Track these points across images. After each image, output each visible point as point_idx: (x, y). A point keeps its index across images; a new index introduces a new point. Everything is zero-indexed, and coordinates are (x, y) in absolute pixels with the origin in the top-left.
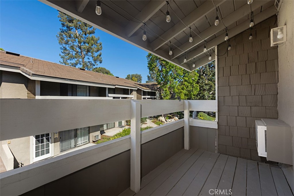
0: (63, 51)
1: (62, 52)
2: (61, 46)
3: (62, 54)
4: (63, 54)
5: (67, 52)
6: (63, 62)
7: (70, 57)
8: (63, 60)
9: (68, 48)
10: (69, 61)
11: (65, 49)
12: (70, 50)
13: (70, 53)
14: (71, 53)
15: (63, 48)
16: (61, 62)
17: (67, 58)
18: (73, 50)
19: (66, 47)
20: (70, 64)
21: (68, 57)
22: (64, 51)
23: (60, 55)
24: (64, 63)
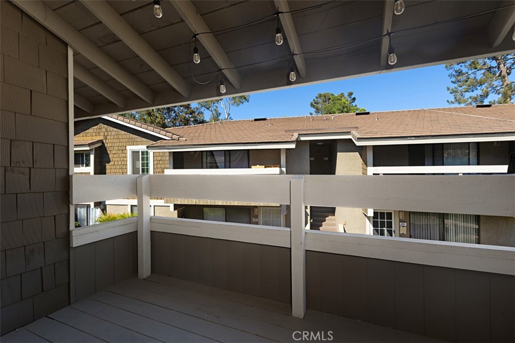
0: (453, 79)
1: (452, 82)
2: (451, 71)
3: (453, 86)
4: (456, 85)
5: (463, 78)
6: (453, 100)
7: (469, 86)
8: (453, 97)
9: (464, 70)
10: (467, 95)
11: (460, 73)
12: (470, 72)
13: (470, 77)
14: (472, 76)
15: (454, 73)
16: (450, 101)
17: (464, 90)
18: (476, 68)
19: (462, 68)
20: (470, 100)
21: (464, 87)
22: (456, 79)
23: (448, 89)
24: (456, 101)
